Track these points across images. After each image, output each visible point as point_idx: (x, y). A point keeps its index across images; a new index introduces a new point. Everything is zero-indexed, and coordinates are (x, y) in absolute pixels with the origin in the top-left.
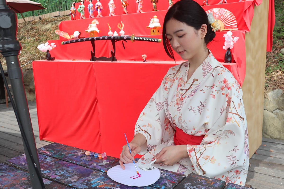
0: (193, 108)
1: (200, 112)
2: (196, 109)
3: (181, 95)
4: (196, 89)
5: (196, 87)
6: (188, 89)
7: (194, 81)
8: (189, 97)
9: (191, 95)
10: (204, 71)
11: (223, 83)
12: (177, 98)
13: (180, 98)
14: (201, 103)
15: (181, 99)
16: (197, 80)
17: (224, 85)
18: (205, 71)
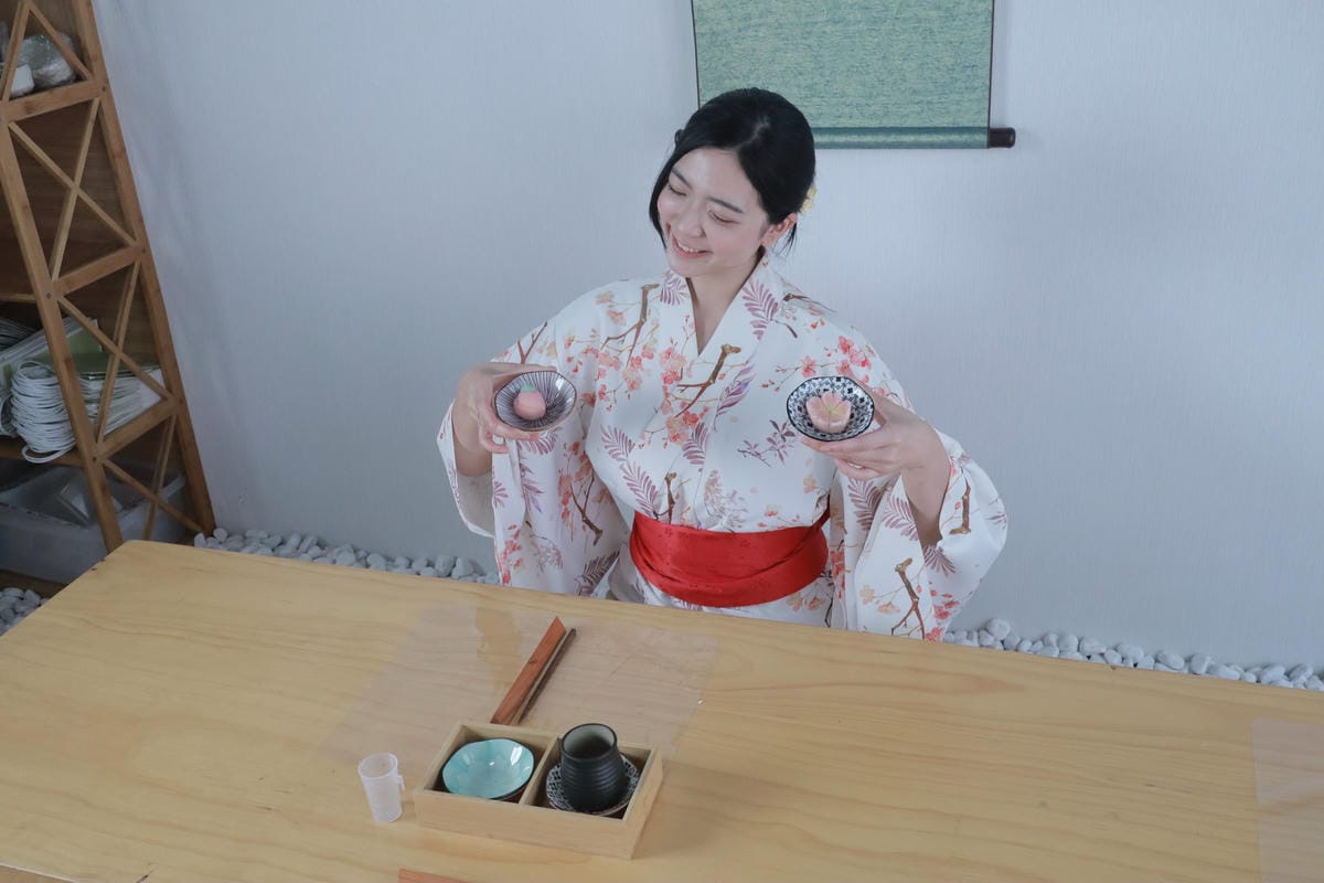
0: (756, 446)
1: (781, 456)
2: (764, 446)
3: (683, 404)
4: (741, 379)
5: (739, 375)
6: (708, 384)
7: (724, 355)
8: (724, 409)
9: (730, 402)
10: (754, 314)
11: (840, 351)
12: (669, 418)
13: (680, 417)
14: (775, 425)
15: (685, 419)
16: (737, 350)
17: (846, 357)
18: (759, 316)
